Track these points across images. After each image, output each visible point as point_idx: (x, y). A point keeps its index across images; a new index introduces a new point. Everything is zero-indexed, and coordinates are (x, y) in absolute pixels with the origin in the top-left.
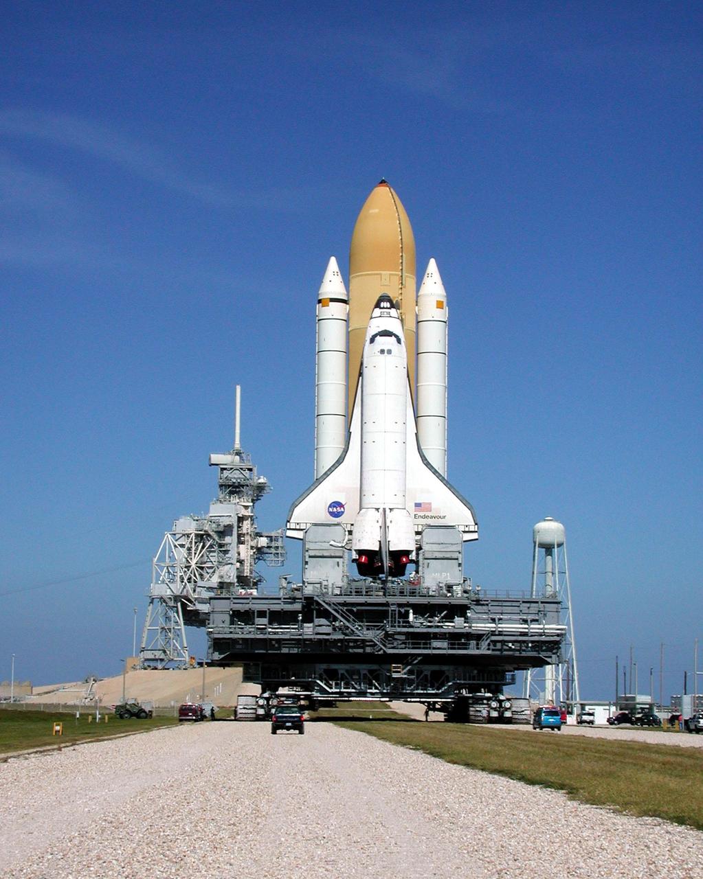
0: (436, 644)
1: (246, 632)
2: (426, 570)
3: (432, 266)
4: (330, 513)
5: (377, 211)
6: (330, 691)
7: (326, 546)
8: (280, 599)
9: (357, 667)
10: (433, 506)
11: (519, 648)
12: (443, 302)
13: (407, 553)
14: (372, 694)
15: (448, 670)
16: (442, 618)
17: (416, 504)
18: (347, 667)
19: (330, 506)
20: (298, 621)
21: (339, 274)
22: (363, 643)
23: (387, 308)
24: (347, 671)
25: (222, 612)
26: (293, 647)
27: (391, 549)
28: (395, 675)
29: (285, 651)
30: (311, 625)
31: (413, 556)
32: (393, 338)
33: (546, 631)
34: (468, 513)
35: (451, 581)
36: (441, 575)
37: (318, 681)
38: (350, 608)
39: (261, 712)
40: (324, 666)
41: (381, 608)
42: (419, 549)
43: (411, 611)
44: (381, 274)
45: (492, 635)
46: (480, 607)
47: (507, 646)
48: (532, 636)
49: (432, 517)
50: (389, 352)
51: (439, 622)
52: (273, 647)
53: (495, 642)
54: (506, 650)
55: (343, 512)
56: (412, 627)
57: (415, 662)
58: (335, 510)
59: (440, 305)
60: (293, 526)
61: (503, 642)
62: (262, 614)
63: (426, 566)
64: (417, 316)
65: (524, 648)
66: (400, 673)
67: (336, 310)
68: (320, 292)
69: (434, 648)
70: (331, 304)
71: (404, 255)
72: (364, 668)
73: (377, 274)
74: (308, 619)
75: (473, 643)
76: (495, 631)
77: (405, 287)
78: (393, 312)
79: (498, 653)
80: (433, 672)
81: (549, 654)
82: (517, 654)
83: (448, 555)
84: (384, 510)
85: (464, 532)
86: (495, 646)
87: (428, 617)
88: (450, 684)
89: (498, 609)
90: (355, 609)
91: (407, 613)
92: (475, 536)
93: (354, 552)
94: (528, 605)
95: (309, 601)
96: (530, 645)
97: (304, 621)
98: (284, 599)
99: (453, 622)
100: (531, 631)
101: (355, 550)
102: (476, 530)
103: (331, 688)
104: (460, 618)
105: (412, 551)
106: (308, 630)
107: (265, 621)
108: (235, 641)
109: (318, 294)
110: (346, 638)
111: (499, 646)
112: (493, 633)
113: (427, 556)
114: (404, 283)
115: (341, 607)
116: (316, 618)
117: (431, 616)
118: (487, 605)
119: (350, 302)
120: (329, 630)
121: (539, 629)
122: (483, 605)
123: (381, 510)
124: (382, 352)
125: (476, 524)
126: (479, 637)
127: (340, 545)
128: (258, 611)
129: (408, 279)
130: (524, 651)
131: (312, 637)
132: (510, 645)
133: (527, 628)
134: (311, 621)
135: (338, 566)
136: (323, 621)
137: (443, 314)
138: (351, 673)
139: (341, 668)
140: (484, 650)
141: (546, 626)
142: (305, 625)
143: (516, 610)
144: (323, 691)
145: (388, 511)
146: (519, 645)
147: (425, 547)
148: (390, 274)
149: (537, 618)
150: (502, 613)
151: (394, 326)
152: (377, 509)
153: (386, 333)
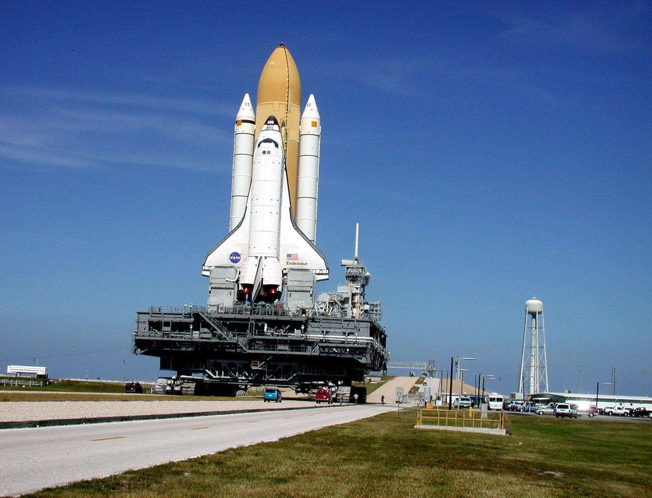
0: (280, 347)
1: (157, 336)
2: (289, 299)
3: (312, 99)
4: (231, 260)
5: (274, 63)
6: (214, 377)
7: (224, 281)
8: (182, 314)
9: (235, 362)
10: (299, 257)
11: (340, 352)
12: (316, 122)
13: (276, 286)
15: (295, 366)
16: (287, 330)
17: (288, 255)
18: (228, 361)
19: (231, 255)
20: (190, 329)
21: (250, 104)
22: (235, 345)
23: (271, 124)
24: (228, 364)
25: (144, 322)
26: (189, 347)
27: (264, 284)
28: (254, 368)
29: (184, 349)
30: (198, 332)
31: (279, 289)
32: (273, 144)
33: (358, 341)
34: (322, 262)
35: (305, 306)
36: (298, 302)
37: (207, 371)
38: (225, 321)
40: (212, 361)
41: (243, 322)
42: (284, 283)
43: (266, 325)
44: (273, 103)
45: (320, 342)
46: (315, 323)
47: (333, 350)
48: (348, 344)
49: (298, 264)
50: (269, 152)
51: (285, 333)
52: (176, 347)
53: (324, 348)
54: (331, 353)
55: (239, 260)
56: (266, 335)
57: (268, 359)
58: (234, 258)
59: (314, 124)
60: (206, 268)
61: (330, 348)
62: (167, 324)
63: (289, 295)
64: (300, 131)
65: (343, 352)
66: (257, 367)
67: (246, 127)
68: (237, 116)
69: (279, 350)
70: (243, 124)
71: (290, 91)
72: (239, 363)
73: (271, 103)
74: (196, 328)
75: (309, 348)
76: (323, 340)
77: (290, 112)
78: (276, 127)
79: (326, 355)
80: (285, 367)
81: (361, 356)
82: (339, 356)
83: (304, 289)
84: (261, 257)
85: (318, 274)
86: (324, 350)
87: (276, 329)
88: (295, 375)
89: (327, 325)
90: (228, 323)
91: (263, 326)
92: (326, 277)
93: (240, 286)
94: (348, 323)
95: (197, 316)
96: (348, 350)
97: (193, 329)
98: (185, 314)
99: (294, 333)
100: (348, 340)
101: (241, 284)
102: (328, 273)
103: (215, 375)
104: (298, 331)
105: (279, 285)
106: (196, 336)
107: (169, 329)
108: (151, 342)
109: (236, 118)
110: (221, 341)
111: (326, 350)
112: (321, 341)
113: (289, 289)
114: (289, 109)
115: (217, 321)
116: (202, 327)
117: (279, 328)
118: (320, 322)
119: (256, 123)
120: (209, 336)
122: (317, 322)
123: (259, 258)
124: (264, 152)
125: (328, 269)
126: (311, 344)
127: (232, 281)
128: (164, 322)
129: (291, 107)
130: (343, 354)
131: (198, 340)
132: (334, 349)
133: (345, 338)
134: (199, 330)
135: (231, 294)
136: (206, 330)
137: (317, 130)
138: (231, 365)
139: (224, 362)
140: (315, 352)
141: (358, 337)
142: (194, 332)
143: (339, 326)
144: (209, 377)
145: (263, 258)
146: (340, 350)
147: (289, 284)
148: (279, 104)
149: (353, 332)
150: (329, 328)
151: (276, 136)
152: (257, 257)
153: (268, 141)
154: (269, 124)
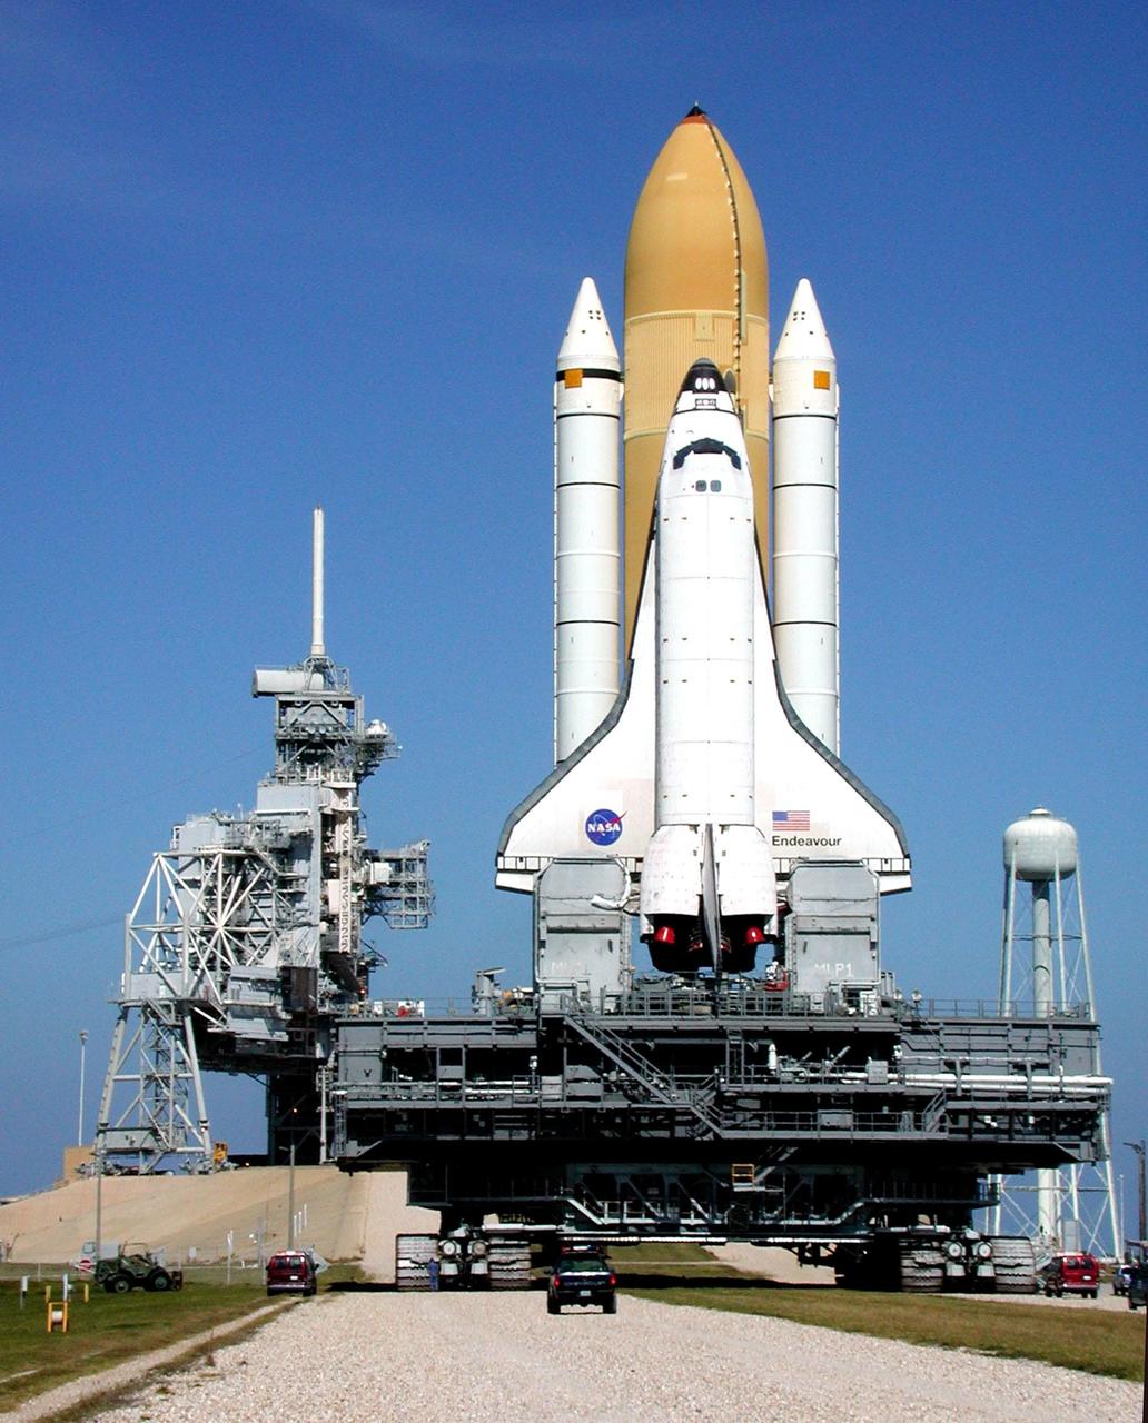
0: (827, 1118)
1: (416, 1095)
2: (801, 957)
3: (804, 295)
4: (592, 835)
5: (682, 176)
6: (598, 1221)
7: (584, 906)
8: (489, 1023)
9: (657, 1169)
10: (813, 820)
11: (1006, 1126)
12: (828, 374)
13: (759, 920)
14: (689, 1227)
15: (854, 1176)
16: (840, 1062)
17: (774, 813)
18: (634, 1169)
19: (590, 821)
20: (529, 1071)
21: (602, 315)
22: (671, 1117)
23: (709, 391)
24: (634, 1178)
25: (365, 1053)
26: (518, 1128)
27: (724, 914)
28: (739, 1187)
29: (501, 1135)
30: (558, 1079)
31: (772, 928)
32: (724, 458)
33: (1065, 1089)
34: (888, 832)
35: (854, 981)
36: (833, 966)
37: (573, 1202)
38: (640, 1041)
39: (450, 1269)
40: (584, 1169)
41: (707, 1041)
42: (785, 911)
43: (772, 1047)
44: (693, 317)
45: (950, 1098)
46: (921, 1037)
47: (983, 1122)
48: (1035, 1100)
49: (810, 842)
50: (716, 486)
51: (833, 1071)
52: (475, 1130)
53: (954, 1114)
54: (979, 1131)
55: (618, 834)
56: (775, 1081)
57: (782, 1159)
58: (601, 828)
59: (821, 381)
60: (510, 864)
61: (973, 1114)
62: (451, 1057)
63: (800, 948)
64: (772, 405)
65: (1018, 1127)
66: (751, 1184)
67: (598, 394)
68: (560, 356)
69: (824, 1128)
70: (586, 381)
71: (743, 273)
72: (670, 1172)
73: (686, 316)
74: (551, 1066)
75: (908, 1115)
76: (954, 1090)
77: (746, 344)
78: (723, 399)
79: (963, 1137)
80: (820, 1179)
81: (1074, 1139)
82: (1004, 1139)
83: (848, 925)
84: (709, 828)
85: (882, 873)
86: (955, 1121)
87: (809, 1060)
88: (859, 1205)
89: (961, 1042)
90: (651, 1045)
91: (764, 1051)
92: (904, 882)
93: (645, 921)
94: (1025, 1032)
95: (554, 1026)
96: (1031, 1120)
97: (542, 1071)
98: (498, 1023)
99: (863, 1070)
100: (1035, 1088)
101: (647, 916)
102: (907, 869)
103: (601, 1216)
104: (878, 1063)
105: (772, 916)
106: (552, 1090)
107: (458, 1071)
108: (393, 1115)
109: (557, 361)
110: (634, 1106)
111: (963, 1121)
112: (950, 1094)
113: (802, 926)
114: (743, 334)
115: (621, 1041)
116: (570, 1064)
117: (818, 1057)
118: (937, 1032)
119: (627, 377)
120: (596, 1089)
121: (1050, 1084)
122: (928, 1032)
123: (702, 829)
124: (701, 486)
125: (907, 856)
126: (919, 1103)
127: (614, 905)
128: (441, 1050)
129: (751, 325)
130: (1019, 1132)
131: (560, 1105)
132: (988, 1119)
133: (1024, 1084)
134: (558, 1071)
135: (611, 949)
136: (584, 1071)
137: (827, 401)
138: (644, 1182)
139: (622, 1172)
140: (932, 1131)
141: (1067, 1079)
142: (545, 1079)
143: (1000, 1043)
144: (582, 1222)
145: (716, 830)
146: (1007, 1119)
147: (799, 908)
148: (714, 316)
149: (1046, 1061)
150: (968, 1051)
151: (725, 429)
152: (695, 827)
153: (708, 446)
154: (702, 391)
